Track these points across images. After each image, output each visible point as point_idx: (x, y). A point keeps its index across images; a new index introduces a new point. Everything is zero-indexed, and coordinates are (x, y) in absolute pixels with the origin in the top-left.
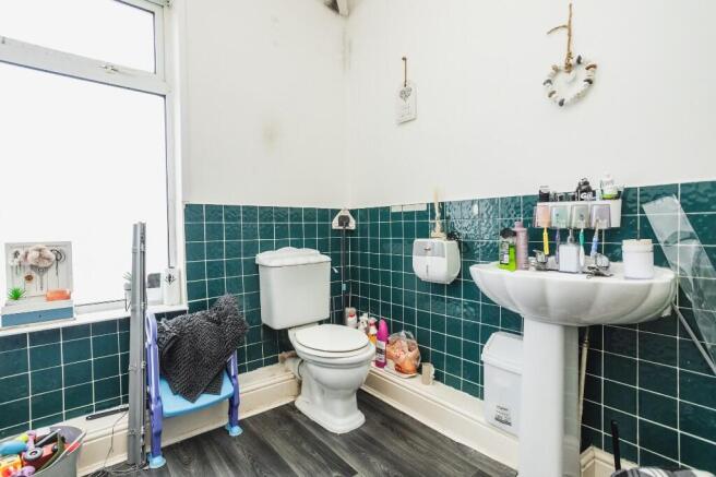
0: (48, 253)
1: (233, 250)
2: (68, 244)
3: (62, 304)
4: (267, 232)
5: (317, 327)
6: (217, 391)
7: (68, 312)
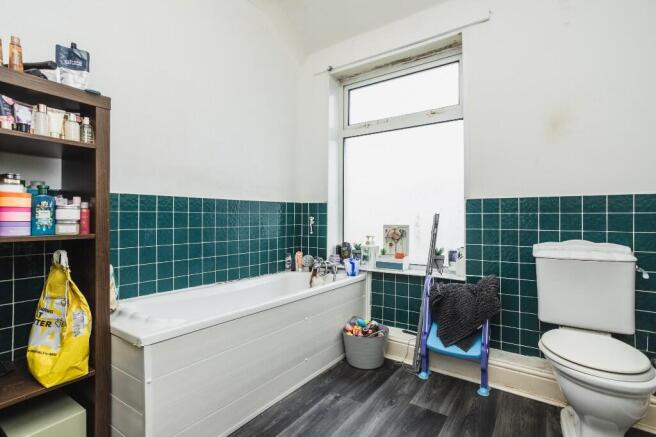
0: (398, 232)
1: (510, 238)
2: (407, 227)
3: (398, 261)
4: (548, 222)
5: (609, 338)
6: (466, 348)
7: (400, 266)
